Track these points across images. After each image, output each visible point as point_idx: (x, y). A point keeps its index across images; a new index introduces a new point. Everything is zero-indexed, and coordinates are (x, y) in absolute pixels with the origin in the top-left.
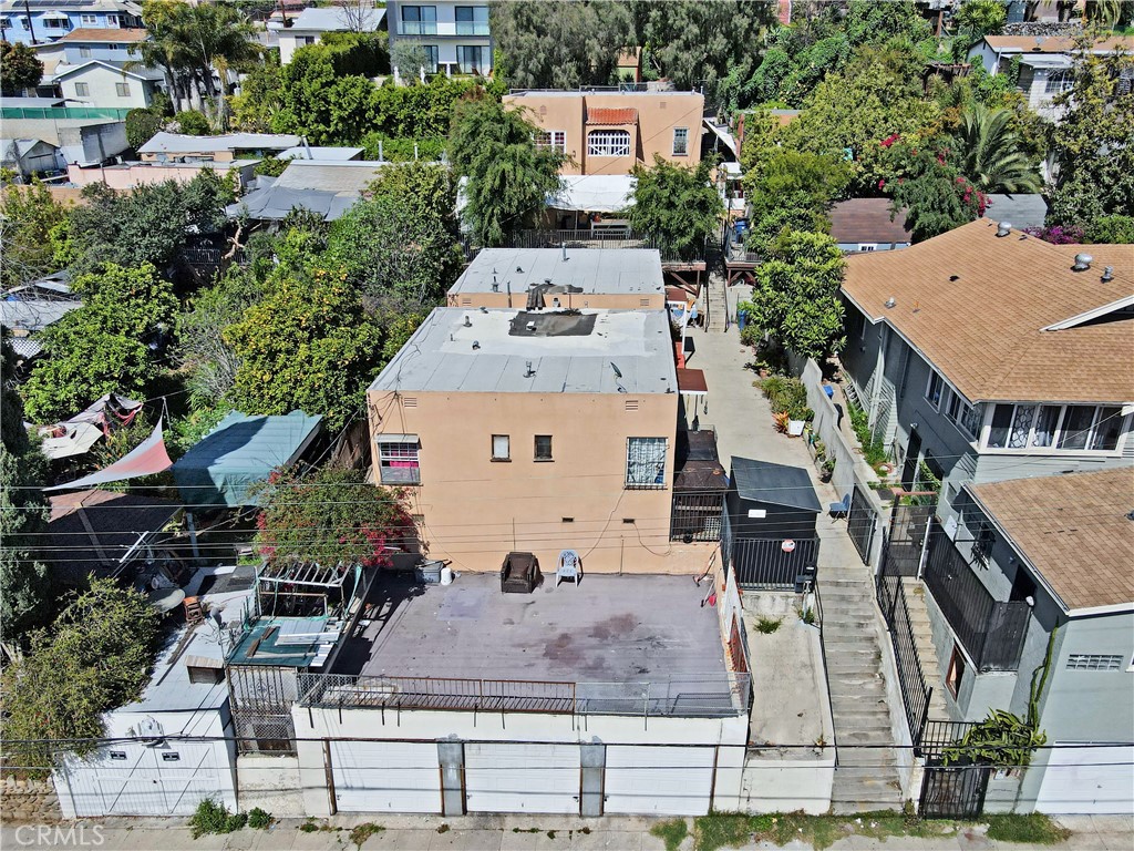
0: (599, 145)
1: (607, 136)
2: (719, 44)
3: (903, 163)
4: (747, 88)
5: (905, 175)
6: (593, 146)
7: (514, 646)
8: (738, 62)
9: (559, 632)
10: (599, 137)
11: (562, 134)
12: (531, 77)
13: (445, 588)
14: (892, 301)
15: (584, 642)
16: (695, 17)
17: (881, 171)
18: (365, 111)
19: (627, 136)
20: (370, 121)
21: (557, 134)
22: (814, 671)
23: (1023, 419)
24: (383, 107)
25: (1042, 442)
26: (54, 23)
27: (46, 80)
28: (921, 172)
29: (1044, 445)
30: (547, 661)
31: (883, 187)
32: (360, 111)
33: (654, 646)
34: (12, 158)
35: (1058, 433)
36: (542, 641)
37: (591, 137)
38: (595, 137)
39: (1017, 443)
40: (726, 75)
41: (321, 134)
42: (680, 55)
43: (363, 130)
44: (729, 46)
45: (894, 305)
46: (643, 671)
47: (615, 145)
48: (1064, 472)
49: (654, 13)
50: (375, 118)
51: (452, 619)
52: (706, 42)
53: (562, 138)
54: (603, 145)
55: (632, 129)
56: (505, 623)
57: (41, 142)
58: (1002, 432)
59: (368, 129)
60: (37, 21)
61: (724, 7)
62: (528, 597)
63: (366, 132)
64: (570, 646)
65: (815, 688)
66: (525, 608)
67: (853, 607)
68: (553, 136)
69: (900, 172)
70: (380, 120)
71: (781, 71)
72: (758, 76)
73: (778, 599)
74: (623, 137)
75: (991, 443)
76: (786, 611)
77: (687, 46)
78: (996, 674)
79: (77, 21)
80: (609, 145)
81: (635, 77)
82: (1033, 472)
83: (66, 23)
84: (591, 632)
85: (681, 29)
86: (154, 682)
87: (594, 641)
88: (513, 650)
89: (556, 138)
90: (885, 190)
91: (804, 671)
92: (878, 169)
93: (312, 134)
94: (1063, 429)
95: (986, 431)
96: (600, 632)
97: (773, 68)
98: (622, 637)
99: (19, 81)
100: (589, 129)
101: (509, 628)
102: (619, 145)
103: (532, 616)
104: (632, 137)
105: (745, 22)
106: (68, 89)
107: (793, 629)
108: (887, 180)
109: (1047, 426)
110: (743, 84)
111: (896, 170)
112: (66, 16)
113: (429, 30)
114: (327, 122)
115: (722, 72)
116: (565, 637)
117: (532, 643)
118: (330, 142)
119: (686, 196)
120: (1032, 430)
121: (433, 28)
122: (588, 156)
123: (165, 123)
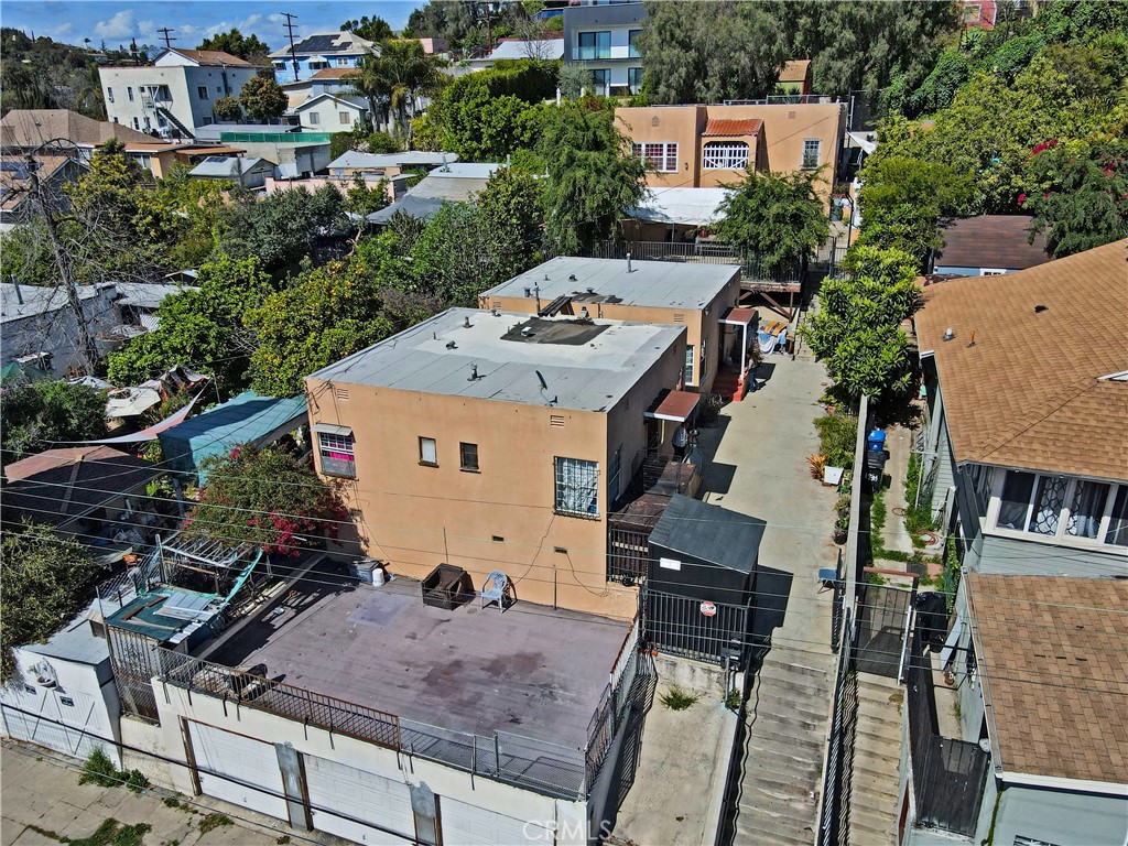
0: (715, 158)
1: (724, 148)
2: (880, 49)
3: (1050, 173)
4: (914, 98)
5: (1054, 188)
6: (709, 158)
7: (400, 662)
8: (904, 69)
9: (455, 657)
10: (715, 149)
11: (675, 146)
12: (673, 93)
13: (374, 589)
14: (949, 332)
15: (473, 673)
16: (850, 21)
17: (1021, 183)
18: (513, 128)
19: (746, 148)
20: (518, 139)
21: (669, 146)
22: (714, 768)
23: (1051, 495)
24: (529, 124)
25: (1081, 530)
26: (316, 66)
27: (290, 111)
28: (1077, 185)
29: (1086, 534)
30: (423, 685)
31: (1022, 202)
32: (509, 129)
33: (545, 695)
34: (236, 173)
35: (1106, 520)
36: (432, 663)
37: (707, 149)
38: (711, 149)
39: (1043, 527)
40: (890, 84)
41: (475, 150)
42: (833, 64)
43: (511, 147)
44: (894, 52)
45: (952, 336)
46: (515, 721)
47: (733, 158)
48: (1118, 577)
49: (804, 21)
50: (522, 135)
51: (361, 622)
52: (865, 50)
53: (675, 150)
54: (719, 158)
55: (752, 141)
56: (407, 637)
57: (262, 160)
58: (1020, 509)
59: (517, 146)
60: (304, 65)
61: (885, 10)
62: (448, 613)
63: (514, 149)
64: (456, 675)
65: (707, 792)
66: (437, 624)
67: (802, 700)
68: (665, 148)
69: (1046, 185)
70: (526, 137)
71: (956, 77)
72: (928, 85)
73: (698, 671)
74: (742, 148)
75: (1003, 521)
76: (709, 688)
77: (841, 55)
78: (943, 834)
79: (334, 64)
80: (726, 158)
81: (801, 90)
82: (1068, 569)
83: (325, 65)
84: (487, 664)
85: (833, 36)
86: (69, 628)
87: (484, 675)
88: (398, 666)
89: (669, 150)
90: (1025, 206)
91: (701, 767)
92: (1017, 181)
93: (466, 151)
94: (1115, 516)
95: (995, 504)
96: (495, 668)
97: (947, 74)
98: (516, 677)
99: (267, 111)
100: (705, 141)
101: (408, 641)
102: (737, 158)
103: (438, 635)
104: (752, 149)
105: (913, 25)
106: (305, 118)
107: (709, 711)
108: (1029, 194)
109: (1089, 509)
110: (908, 93)
111: (1041, 181)
112: (325, 60)
113: (603, 54)
114: (478, 139)
115: (884, 80)
116: (458, 664)
117: (420, 663)
118: (482, 159)
119: (775, 208)
120: (1065, 512)
121: (607, 52)
122: (704, 169)
123: (357, 144)
